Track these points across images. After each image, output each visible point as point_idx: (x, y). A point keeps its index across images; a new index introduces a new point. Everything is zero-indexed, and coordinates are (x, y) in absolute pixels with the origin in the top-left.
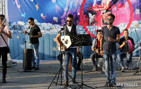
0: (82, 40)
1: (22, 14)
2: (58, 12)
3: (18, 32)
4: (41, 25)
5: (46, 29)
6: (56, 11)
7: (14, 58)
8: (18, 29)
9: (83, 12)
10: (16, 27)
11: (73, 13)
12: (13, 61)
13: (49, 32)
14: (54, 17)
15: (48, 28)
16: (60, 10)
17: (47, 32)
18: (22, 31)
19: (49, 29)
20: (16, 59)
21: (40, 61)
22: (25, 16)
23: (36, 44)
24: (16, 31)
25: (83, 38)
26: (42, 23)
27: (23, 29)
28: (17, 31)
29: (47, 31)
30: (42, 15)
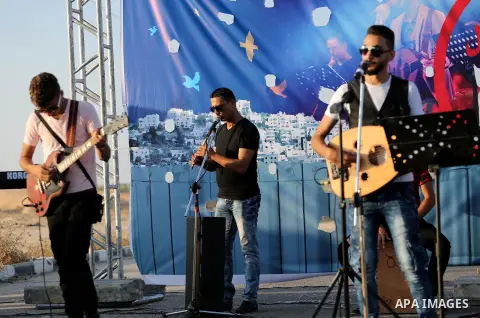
0: (439, 137)
1: (186, 77)
2: (340, 64)
3: (170, 155)
4: (266, 123)
5: (287, 140)
6: (332, 61)
7: (154, 268)
8: (170, 141)
9: (448, 63)
10: (159, 133)
11: (402, 68)
12: (147, 283)
13: (303, 153)
14: (323, 88)
15: (298, 133)
16: (348, 57)
17: (293, 152)
18: (187, 148)
19: (300, 141)
20: (159, 270)
21: (262, 277)
22: (197, 88)
23: (249, 202)
24: (161, 151)
25: (443, 128)
26: (273, 116)
27: (191, 140)
28: (164, 151)
29: (292, 147)
30: (270, 80)
